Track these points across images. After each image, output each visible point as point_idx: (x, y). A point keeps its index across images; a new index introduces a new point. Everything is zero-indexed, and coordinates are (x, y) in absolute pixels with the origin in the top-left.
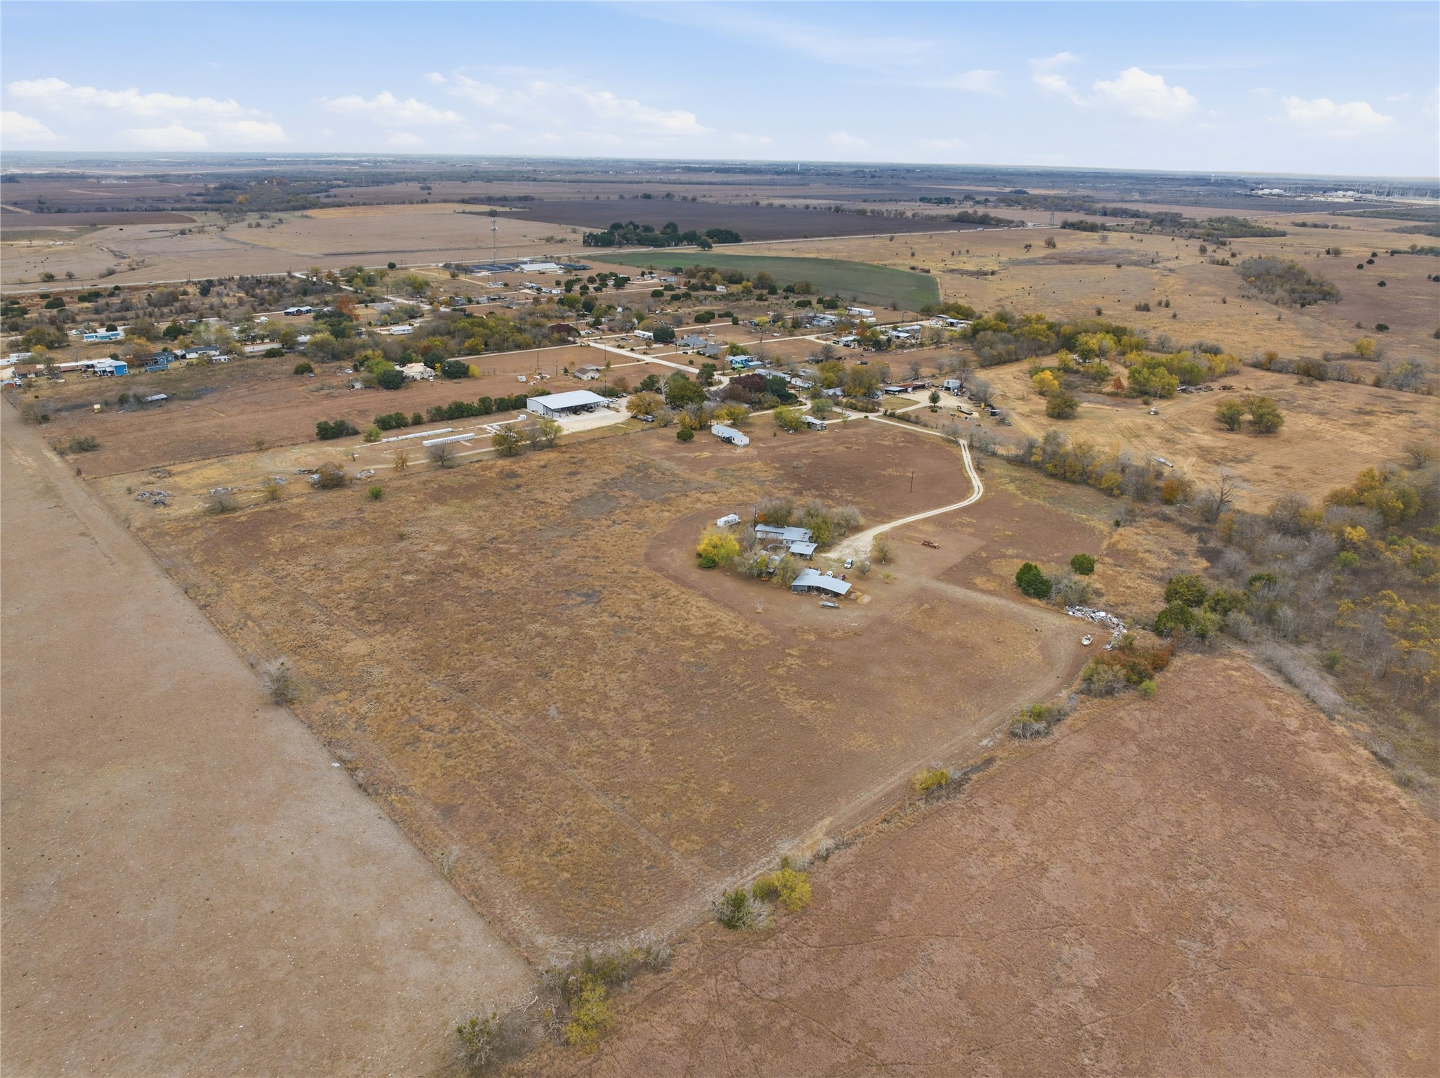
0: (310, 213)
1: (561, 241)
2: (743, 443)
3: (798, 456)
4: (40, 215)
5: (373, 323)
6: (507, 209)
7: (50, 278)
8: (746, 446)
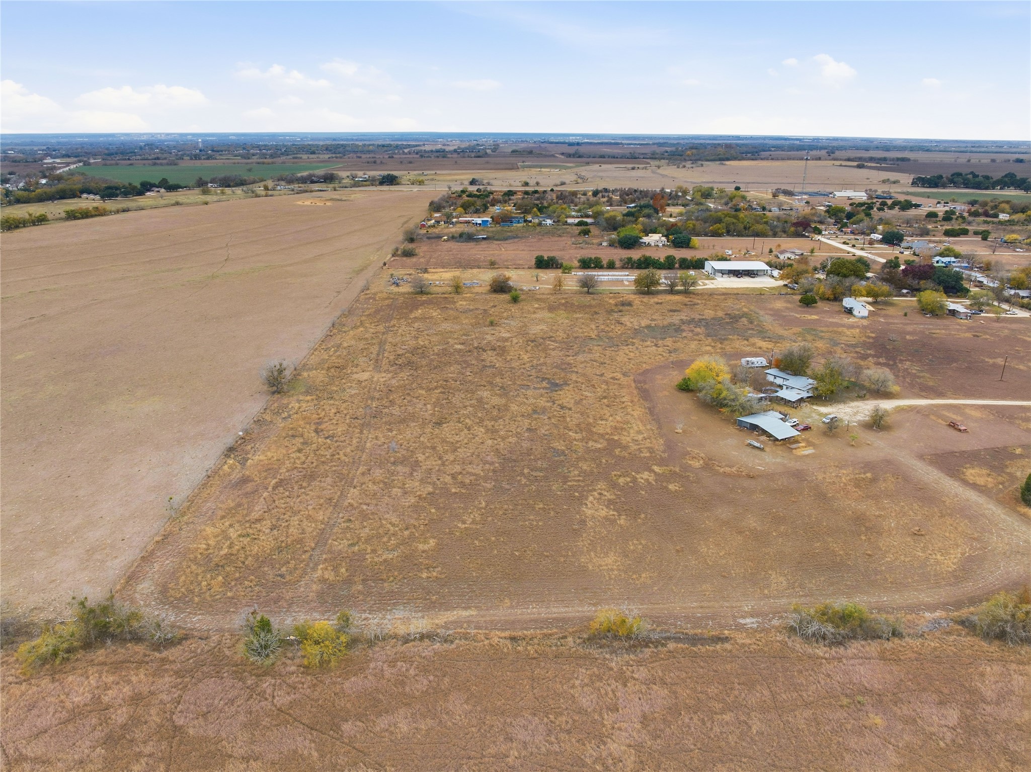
0: (724, 162)
1: (894, 182)
2: (861, 315)
3: (909, 333)
4: (569, 159)
5: (674, 215)
6: (879, 165)
7: (526, 184)
8: (863, 318)
